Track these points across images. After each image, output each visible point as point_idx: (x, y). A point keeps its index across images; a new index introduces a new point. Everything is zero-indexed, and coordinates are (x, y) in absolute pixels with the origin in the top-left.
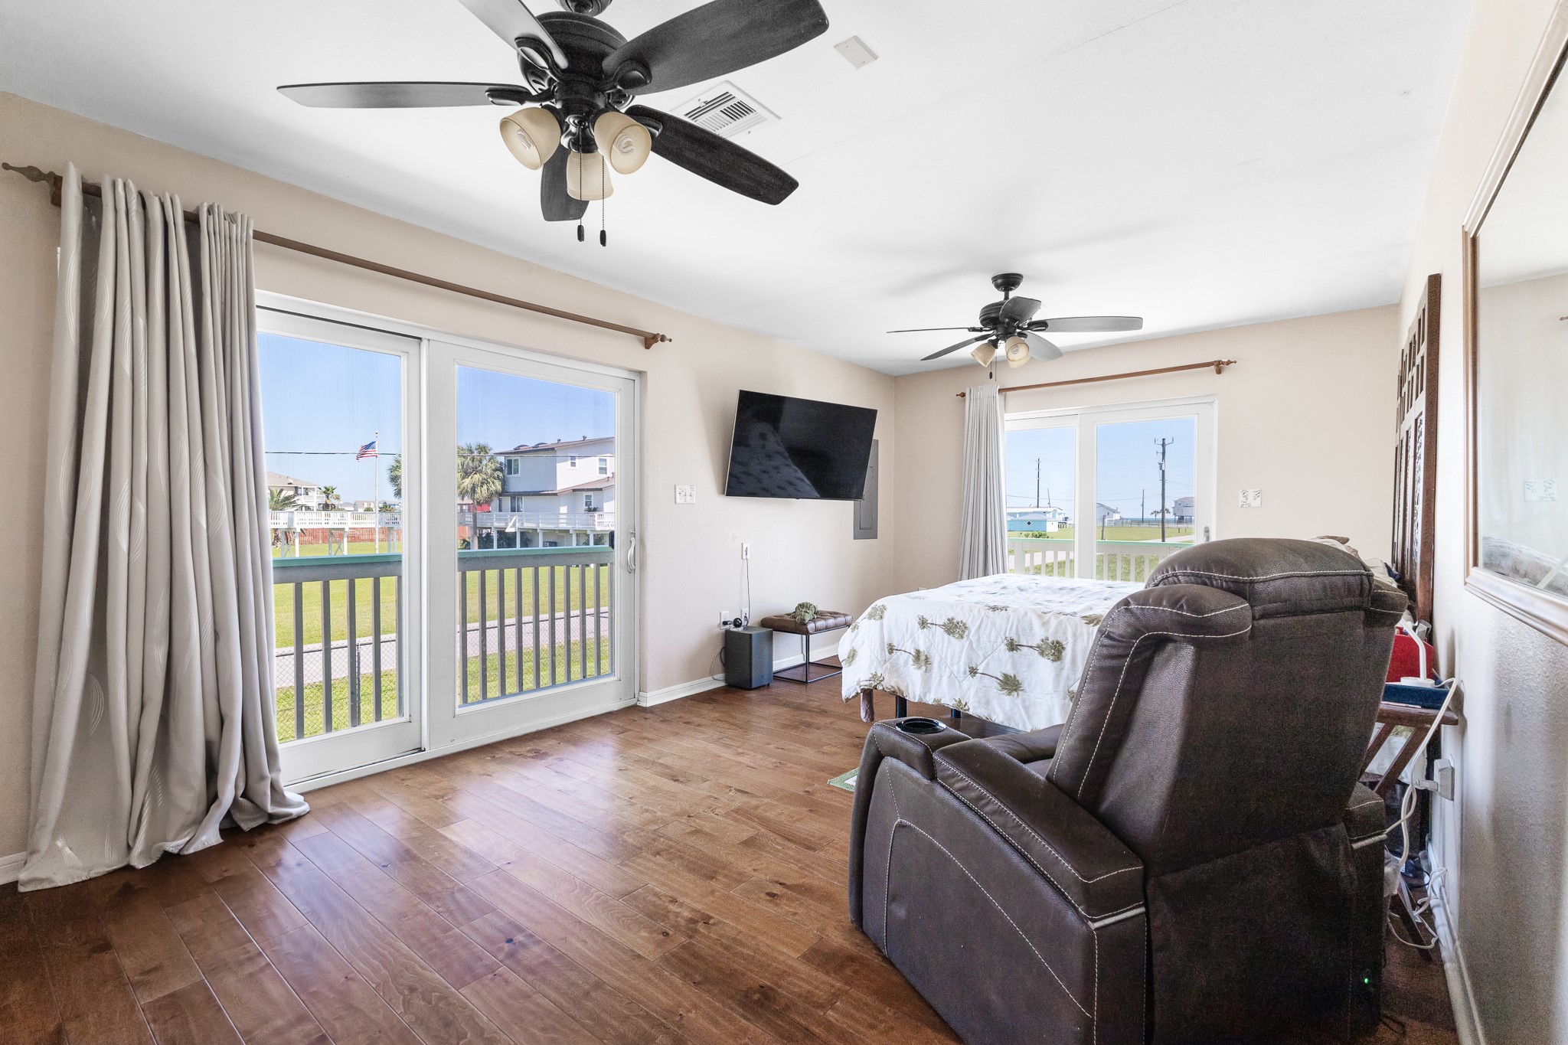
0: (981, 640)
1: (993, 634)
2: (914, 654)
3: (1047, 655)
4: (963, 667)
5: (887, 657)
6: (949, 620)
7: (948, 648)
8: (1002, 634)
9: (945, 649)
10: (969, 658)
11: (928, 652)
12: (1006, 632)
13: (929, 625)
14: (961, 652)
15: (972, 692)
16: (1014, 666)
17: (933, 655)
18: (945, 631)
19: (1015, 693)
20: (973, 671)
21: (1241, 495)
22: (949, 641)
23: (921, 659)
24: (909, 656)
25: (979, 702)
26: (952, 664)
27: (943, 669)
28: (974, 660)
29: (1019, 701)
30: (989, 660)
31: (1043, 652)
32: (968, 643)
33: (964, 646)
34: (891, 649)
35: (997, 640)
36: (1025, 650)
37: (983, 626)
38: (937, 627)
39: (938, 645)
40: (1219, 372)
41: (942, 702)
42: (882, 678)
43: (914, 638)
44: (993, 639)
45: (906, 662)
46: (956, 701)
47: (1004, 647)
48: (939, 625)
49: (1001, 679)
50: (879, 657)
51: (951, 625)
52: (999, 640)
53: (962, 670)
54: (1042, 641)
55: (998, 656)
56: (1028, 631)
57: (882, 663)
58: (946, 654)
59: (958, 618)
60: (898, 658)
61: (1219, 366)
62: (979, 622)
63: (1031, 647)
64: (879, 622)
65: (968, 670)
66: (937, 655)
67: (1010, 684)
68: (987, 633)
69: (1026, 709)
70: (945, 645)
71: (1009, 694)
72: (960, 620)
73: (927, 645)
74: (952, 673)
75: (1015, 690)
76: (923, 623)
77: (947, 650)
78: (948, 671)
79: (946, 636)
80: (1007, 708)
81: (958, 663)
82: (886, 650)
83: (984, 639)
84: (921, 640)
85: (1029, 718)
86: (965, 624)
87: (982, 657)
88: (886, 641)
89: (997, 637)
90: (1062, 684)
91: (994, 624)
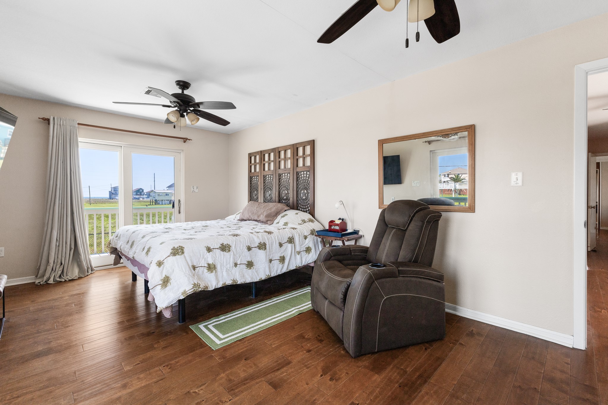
0: (237, 250)
1: (242, 246)
2: (207, 266)
3: (262, 249)
4: (232, 264)
5: (194, 273)
6: (221, 245)
7: (224, 258)
8: (245, 245)
9: (222, 259)
10: (234, 259)
11: (215, 263)
12: (246, 244)
13: (212, 250)
14: (230, 258)
15: (237, 274)
16: (251, 257)
17: (217, 263)
18: (221, 250)
19: (252, 268)
20: (236, 265)
21: (192, 188)
22: (224, 255)
23: (211, 268)
24: (204, 269)
25: (241, 277)
26: (227, 265)
27: (223, 269)
28: (236, 260)
29: (254, 270)
30: (241, 257)
31: (260, 248)
32: (232, 253)
33: (231, 255)
34: (194, 268)
35: (243, 248)
36: (253, 249)
37: (237, 244)
38: (216, 249)
39: (219, 258)
40: (185, 142)
41: (226, 283)
42: (199, 285)
43: (205, 258)
44: (242, 248)
45: (203, 272)
46: (232, 280)
47: (246, 250)
48: (217, 249)
49: (247, 263)
50: (191, 274)
51: (223, 247)
52: (244, 248)
53: (231, 266)
54: (259, 243)
55: (245, 255)
56: (253, 242)
57: (193, 277)
58: (223, 261)
59: (225, 243)
60: (198, 271)
61: (185, 140)
62: (235, 242)
63: (255, 247)
64: (183, 256)
65: (234, 264)
66: (219, 263)
67: (250, 265)
68: (239, 246)
69: (257, 272)
70: (222, 257)
71: (250, 269)
72: (226, 244)
73: (214, 259)
74: (227, 269)
75: (252, 266)
76: (209, 250)
77: (224, 259)
78: (225, 268)
79: (222, 252)
80: (251, 275)
81: (229, 263)
82: (192, 269)
83: (238, 249)
84: (210, 258)
85: (258, 275)
86: (229, 245)
87: (238, 257)
88: (190, 265)
89: (243, 247)
90: (268, 258)
91: (240, 241)
